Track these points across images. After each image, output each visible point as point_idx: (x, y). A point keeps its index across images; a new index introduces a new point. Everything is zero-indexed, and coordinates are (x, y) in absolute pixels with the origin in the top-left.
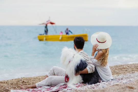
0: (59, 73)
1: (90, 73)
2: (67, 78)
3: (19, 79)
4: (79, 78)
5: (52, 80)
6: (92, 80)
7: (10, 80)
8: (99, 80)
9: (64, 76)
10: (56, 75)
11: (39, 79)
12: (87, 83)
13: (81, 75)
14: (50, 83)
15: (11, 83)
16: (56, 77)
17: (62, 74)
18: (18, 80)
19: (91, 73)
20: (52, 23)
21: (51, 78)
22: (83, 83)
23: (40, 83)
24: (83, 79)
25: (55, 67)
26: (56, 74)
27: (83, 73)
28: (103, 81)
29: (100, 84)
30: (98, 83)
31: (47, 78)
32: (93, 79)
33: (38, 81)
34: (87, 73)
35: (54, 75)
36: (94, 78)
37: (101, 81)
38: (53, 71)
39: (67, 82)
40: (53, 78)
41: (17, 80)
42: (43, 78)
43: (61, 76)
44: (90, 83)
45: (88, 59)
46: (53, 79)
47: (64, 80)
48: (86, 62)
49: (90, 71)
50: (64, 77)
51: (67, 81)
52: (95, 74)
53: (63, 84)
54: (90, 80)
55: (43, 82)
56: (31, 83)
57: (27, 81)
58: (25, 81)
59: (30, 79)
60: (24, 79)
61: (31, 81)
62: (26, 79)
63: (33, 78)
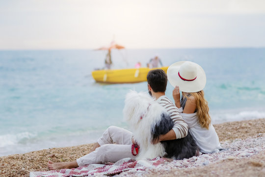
0: (120, 138)
1: (179, 139)
2: (136, 147)
3: (45, 150)
5: (107, 152)
6: (183, 151)
7: (29, 154)
8: (196, 151)
9: (129, 144)
10: (115, 143)
11: (83, 151)
12: (174, 158)
14: (103, 158)
15: (30, 158)
16: (114, 147)
17: (125, 141)
18: (44, 154)
20: (119, 48)
21: (105, 149)
22: (165, 156)
23: (84, 158)
24: (167, 150)
25: (112, 127)
26: (114, 141)
27: (167, 139)
28: (203, 153)
29: (198, 158)
30: (194, 158)
31: (98, 149)
32: (186, 149)
33: (81, 154)
34: (174, 139)
35: (112, 142)
36: (186, 148)
37: (201, 153)
38: (108, 135)
39: (135, 155)
40: (109, 148)
41: (40, 154)
42: (89, 148)
43: (124, 144)
44: (179, 157)
45: (175, 112)
46: (109, 151)
47: (131, 151)
48: (172, 118)
49: (179, 135)
50: (130, 146)
51: (135, 153)
52: (188, 140)
53: (129, 159)
54: (180, 152)
55: (90, 157)
56: (68, 158)
57: (61, 155)
58: (56, 155)
59: (66, 150)
60: (54, 151)
61: (68, 155)
62: (59, 151)
63: (71, 149)
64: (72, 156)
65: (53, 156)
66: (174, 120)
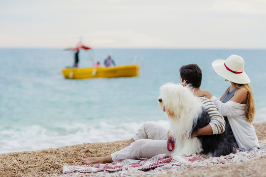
0: (155, 134)
2: (171, 143)
3: (79, 145)
4: (195, 145)
5: (142, 147)
7: (62, 148)
8: (234, 148)
9: (165, 140)
10: (150, 138)
11: (117, 146)
12: (210, 155)
13: (199, 137)
17: (161, 137)
18: (78, 149)
19: (219, 135)
21: (140, 144)
22: (202, 153)
26: (149, 137)
27: (204, 134)
28: (241, 151)
29: (235, 155)
30: (232, 155)
31: (132, 144)
32: (222, 146)
33: (116, 149)
34: (211, 134)
35: (147, 137)
36: (223, 144)
37: (238, 151)
38: (144, 131)
39: (171, 151)
40: (144, 143)
41: (74, 149)
42: (124, 144)
43: (160, 139)
44: (215, 153)
45: (213, 107)
46: (144, 145)
47: (166, 146)
48: (209, 113)
49: (215, 131)
50: (166, 142)
51: (171, 148)
52: (225, 136)
53: (164, 155)
54: (216, 148)
55: (124, 152)
56: (103, 154)
57: (95, 150)
58: (90, 150)
59: (100, 146)
60: (88, 146)
61: (103, 150)
62: (93, 146)
63: (106, 145)
64: (107, 151)
65: (88, 151)
66: (210, 116)
